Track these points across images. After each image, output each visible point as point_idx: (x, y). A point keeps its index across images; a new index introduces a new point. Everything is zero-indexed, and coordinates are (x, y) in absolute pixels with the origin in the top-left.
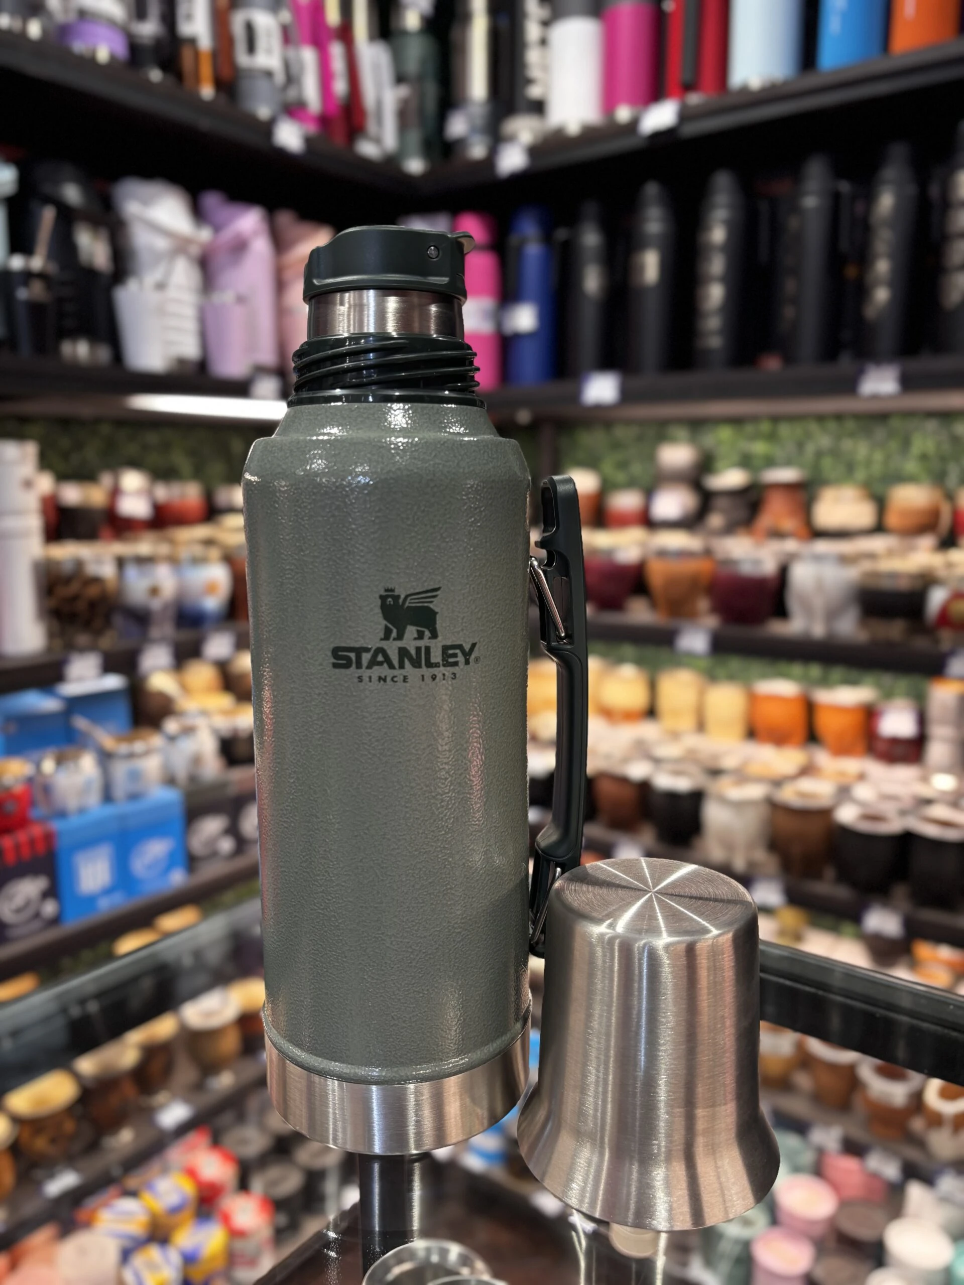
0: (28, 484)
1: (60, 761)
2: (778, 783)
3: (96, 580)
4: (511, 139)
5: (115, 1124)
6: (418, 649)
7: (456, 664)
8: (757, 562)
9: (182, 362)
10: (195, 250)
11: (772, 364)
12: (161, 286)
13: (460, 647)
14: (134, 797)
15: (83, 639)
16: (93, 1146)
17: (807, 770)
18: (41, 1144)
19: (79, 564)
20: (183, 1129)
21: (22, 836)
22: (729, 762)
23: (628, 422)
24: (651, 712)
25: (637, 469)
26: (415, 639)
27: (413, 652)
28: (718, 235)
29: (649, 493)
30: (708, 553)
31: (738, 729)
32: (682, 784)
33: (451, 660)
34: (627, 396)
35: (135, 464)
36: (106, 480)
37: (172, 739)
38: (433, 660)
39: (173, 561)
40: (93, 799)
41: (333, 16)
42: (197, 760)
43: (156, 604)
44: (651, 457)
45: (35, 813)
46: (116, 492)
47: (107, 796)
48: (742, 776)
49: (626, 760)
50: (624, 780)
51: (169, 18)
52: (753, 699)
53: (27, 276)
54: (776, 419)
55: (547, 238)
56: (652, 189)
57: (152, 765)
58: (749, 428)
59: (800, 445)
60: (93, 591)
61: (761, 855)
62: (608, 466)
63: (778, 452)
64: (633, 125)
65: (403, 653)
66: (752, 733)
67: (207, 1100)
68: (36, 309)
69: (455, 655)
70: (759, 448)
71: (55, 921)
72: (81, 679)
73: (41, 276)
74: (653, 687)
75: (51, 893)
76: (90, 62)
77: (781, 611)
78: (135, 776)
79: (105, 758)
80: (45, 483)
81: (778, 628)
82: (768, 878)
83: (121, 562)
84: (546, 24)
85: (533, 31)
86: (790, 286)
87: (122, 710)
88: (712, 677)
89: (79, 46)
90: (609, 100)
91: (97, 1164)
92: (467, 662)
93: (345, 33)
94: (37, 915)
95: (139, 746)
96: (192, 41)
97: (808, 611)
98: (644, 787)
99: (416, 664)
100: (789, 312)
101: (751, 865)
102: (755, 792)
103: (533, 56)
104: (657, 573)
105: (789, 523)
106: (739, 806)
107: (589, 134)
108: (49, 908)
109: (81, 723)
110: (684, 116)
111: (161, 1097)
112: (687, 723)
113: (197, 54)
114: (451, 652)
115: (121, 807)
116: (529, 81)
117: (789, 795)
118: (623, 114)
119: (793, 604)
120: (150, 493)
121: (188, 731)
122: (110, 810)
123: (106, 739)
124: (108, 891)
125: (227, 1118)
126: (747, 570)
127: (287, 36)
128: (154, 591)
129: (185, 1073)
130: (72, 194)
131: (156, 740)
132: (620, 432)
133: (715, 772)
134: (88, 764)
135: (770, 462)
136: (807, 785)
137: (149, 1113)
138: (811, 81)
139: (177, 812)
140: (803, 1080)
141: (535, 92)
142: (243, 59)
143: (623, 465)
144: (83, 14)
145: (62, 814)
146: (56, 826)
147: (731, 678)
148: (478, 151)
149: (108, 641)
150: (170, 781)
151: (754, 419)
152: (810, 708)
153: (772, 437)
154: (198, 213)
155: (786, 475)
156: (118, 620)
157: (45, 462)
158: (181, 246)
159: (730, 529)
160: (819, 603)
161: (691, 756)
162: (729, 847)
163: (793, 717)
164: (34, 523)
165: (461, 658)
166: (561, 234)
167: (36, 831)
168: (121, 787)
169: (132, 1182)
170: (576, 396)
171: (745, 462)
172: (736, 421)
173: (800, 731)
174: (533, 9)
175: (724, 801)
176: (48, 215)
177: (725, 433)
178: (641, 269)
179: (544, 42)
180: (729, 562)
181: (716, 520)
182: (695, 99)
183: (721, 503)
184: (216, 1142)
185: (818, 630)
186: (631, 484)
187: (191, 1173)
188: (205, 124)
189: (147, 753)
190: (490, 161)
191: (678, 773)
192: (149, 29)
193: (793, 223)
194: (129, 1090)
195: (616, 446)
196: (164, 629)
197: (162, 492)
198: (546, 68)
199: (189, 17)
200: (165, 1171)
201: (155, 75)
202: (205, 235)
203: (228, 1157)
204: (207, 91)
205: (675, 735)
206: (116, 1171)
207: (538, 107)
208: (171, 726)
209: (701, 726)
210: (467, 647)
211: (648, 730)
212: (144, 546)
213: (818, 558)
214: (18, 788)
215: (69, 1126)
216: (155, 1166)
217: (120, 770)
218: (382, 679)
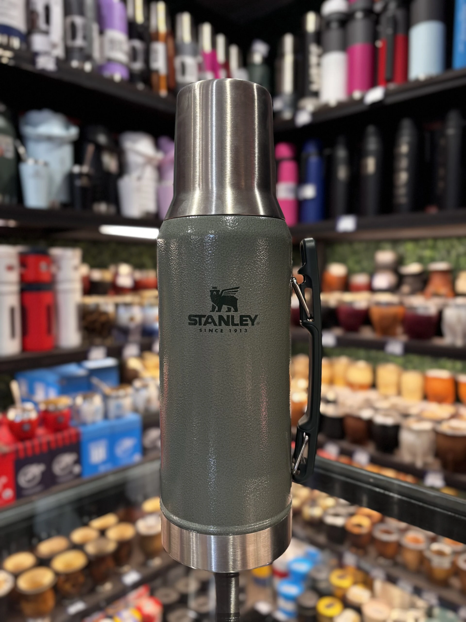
0: (76, 268)
1: (85, 398)
2: (439, 422)
3: (105, 314)
4: (302, 109)
5: (102, 580)
6: (228, 317)
7: (247, 325)
8: (426, 308)
9: (148, 214)
10: (155, 163)
11: (433, 211)
12: (139, 178)
13: (249, 316)
14: (118, 417)
15: (98, 340)
16: (92, 591)
17: (455, 416)
18: (68, 587)
19: (97, 306)
20: (136, 586)
21: (66, 434)
22: (414, 410)
23: (361, 241)
24: (373, 386)
25: (365, 264)
26: (227, 311)
27: (226, 318)
28: (404, 149)
29: (371, 275)
30: (401, 304)
31: (419, 394)
32: (389, 421)
33: (244, 323)
34: (359, 227)
35: (126, 261)
36: (112, 269)
37: (137, 390)
38: (235, 322)
39: (141, 305)
40: (99, 418)
41: (221, 57)
42: (148, 401)
43: (132, 325)
44: (372, 258)
45: (73, 423)
46: (116, 274)
47: (106, 416)
48: (420, 418)
49: (361, 408)
50: (359, 419)
51: (147, 60)
52: (426, 379)
53: (80, 175)
54: (435, 239)
55: (320, 153)
56: (371, 129)
57: (127, 402)
58: (422, 244)
59: (449, 252)
60: (103, 319)
61: (430, 459)
62: (351, 262)
63: (437, 255)
64: (362, 100)
65: (221, 318)
66: (426, 397)
67: (148, 571)
68: (84, 189)
69: (247, 320)
70: (427, 253)
71: (79, 476)
72: (96, 359)
73: (88, 175)
74: (374, 373)
75: (78, 462)
76: (111, 81)
77: (439, 333)
78: (119, 407)
79: (106, 398)
80: (84, 270)
81: (438, 342)
82: (435, 471)
83: (117, 306)
84: (320, 56)
85: (313, 59)
86: (441, 172)
87: (115, 376)
88: (405, 367)
89: (107, 74)
90: (350, 87)
91: (93, 600)
92: (253, 324)
93: (226, 65)
94: (71, 472)
95: (121, 392)
96: (157, 72)
97: (454, 333)
98: (370, 423)
99: (227, 324)
100: (441, 185)
101: (426, 464)
102: (427, 426)
103: (313, 72)
104: (376, 313)
105: (443, 290)
106: (419, 433)
107: (340, 105)
108: (77, 469)
109: (95, 381)
110: (387, 94)
111: (125, 568)
112: (392, 391)
113: (159, 77)
114: (244, 318)
115: (112, 422)
116: (310, 83)
117: (445, 428)
118: (357, 95)
119: (446, 329)
120: (132, 275)
121: (145, 386)
122: (107, 424)
123: (106, 388)
124: (104, 462)
125: (158, 582)
126: (421, 312)
127: (201, 68)
128: (132, 319)
129: (138, 557)
130: (102, 139)
131: (129, 390)
132: (358, 246)
133: (406, 416)
134: (97, 401)
135: (433, 260)
136: (455, 423)
137: (119, 576)
138: (450, 74)
139: (138, 427)
140: (456, 582)
141: (314, 87)
142: (180, 78)
143: (358, 262)
144: (110, 61)
145: (84, 424)
146: (82, 430)
147: (415, 368)
148: (287, 115)
149: (110, 341)
150: (135, 410)
151: (424, 239)
152: (456, 384)
153: (434, 248)
154: (157, 146)
155: (441, 266)
156: (115, 333)
157: (85, 259)
158: (149, 160)
159: (413, 292)
160: (459, 329)
161: (394, 408)
162: (414, 454)
163: (448, 388)
164: (77, 286)
165: (249, 322)
166: (327, 151)
167: (72, 431)
168: (112, 411)
169: (110, 611)
170: (334, 227)
171: (420, 260)
172: (415, 240)
173: (451, 397)
174: (314, 49)
175: (411, 430)
176: (90, 149)
177: (409, 247)
178: (366, 166)
179: (319, 65)
180: (412, 308)
181: (406, 289)
182: (392, 86)
183: (409, 280)
184: (152, 594)
185: (459, 343)
186: (363, 271)
187: (139, 609)
188: (161, 107)
189: (126, 396)
190: (293, 120)
191: (386, 415)
192: (138, 66)
193: (442, 142)
194: (110, 563)
195: (355, 253)
196: (136, 337)
197: (138, 275)
198: (320, 75)
199: (156, 60)
200: (127, 606)
201: (140, 86)
202: (160, 156)
203: (157, 602)
204: (163, 93)
205: (386, 397)
206: (103, 604)
207: (316, 94)
208: (137, 384)
209: (399, 393)
210: (253, 317)
211: (372, 395)
212: (128, 298)
213: (458, 306)
214: (66, 411)
215: (81, 579)
216: (121, 603)
217: (112, 404)
218: (211, 331)
